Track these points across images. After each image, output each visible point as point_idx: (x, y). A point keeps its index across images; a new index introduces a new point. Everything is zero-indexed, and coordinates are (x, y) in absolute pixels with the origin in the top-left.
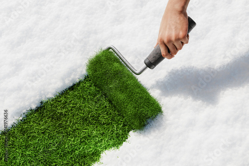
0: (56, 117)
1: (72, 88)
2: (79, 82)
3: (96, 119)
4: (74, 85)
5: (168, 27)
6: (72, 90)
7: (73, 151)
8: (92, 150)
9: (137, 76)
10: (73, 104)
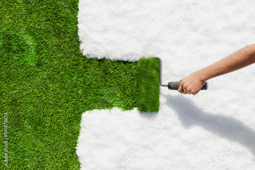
0: (106, 73)
1: (125, 62)
2: (131, 62)
3: (124, 89)
4: (127, 61)
5: (190, 81)
6: (125, 64)
7: (102, 95)
8: (111, 102)
9: (161, 87)
10: (119, 72)
